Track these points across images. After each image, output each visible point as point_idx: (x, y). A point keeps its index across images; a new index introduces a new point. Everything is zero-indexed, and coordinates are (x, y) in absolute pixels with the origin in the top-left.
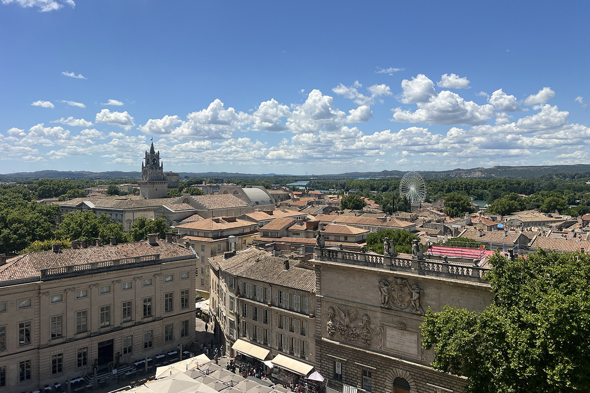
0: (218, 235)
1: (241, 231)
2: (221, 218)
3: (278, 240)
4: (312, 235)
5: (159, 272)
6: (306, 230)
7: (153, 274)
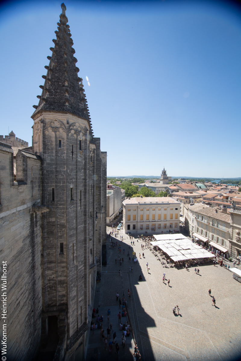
1: (194, 197)
2: (187, 192)
3: (210, 201)
4: (226, 201)
5: (169, 207)
6: (223, 199)
7: (167, 207)
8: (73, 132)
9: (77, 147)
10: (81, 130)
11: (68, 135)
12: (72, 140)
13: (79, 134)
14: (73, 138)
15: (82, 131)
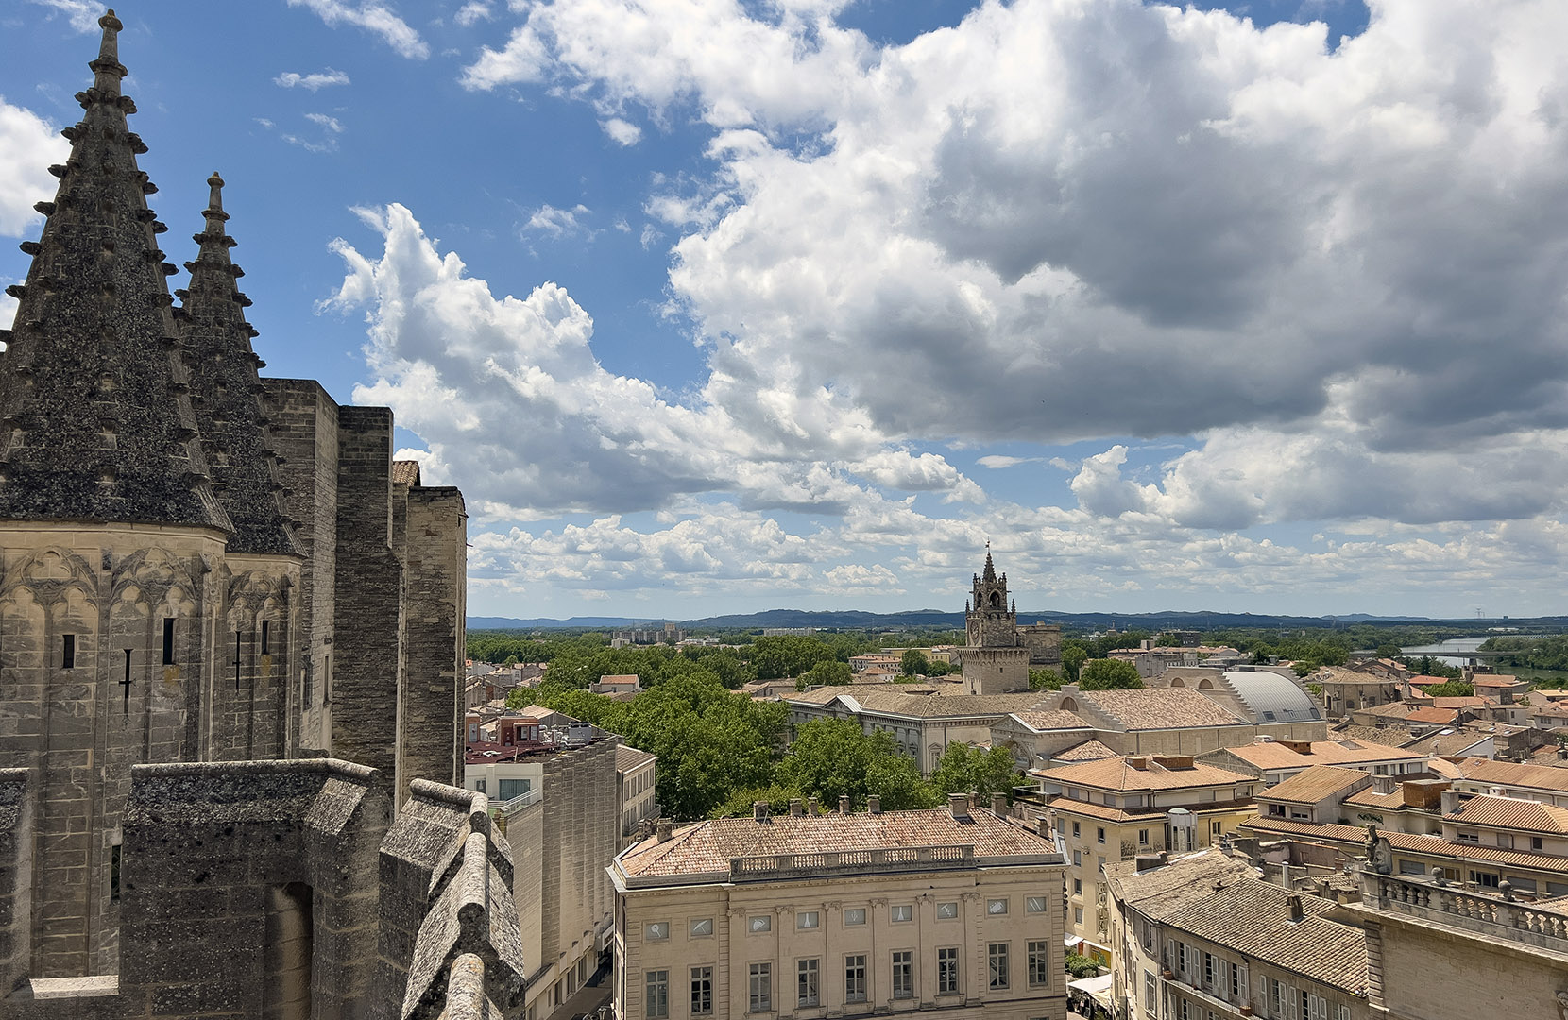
0: (1143, 804)
1: (1206, 797)
2: (1149, 757)
3: (1312, 830)
4: (1423, 824)
5: (974, 889)
6: (1404, 807)
7: (960, 891)
8: (130, 594)
9: (149, 656)
10: (173, 576)
11: (105, 615)
12: (128, 630)
13: (164, 597)
14: (133, 618)
15: (179, 579)
